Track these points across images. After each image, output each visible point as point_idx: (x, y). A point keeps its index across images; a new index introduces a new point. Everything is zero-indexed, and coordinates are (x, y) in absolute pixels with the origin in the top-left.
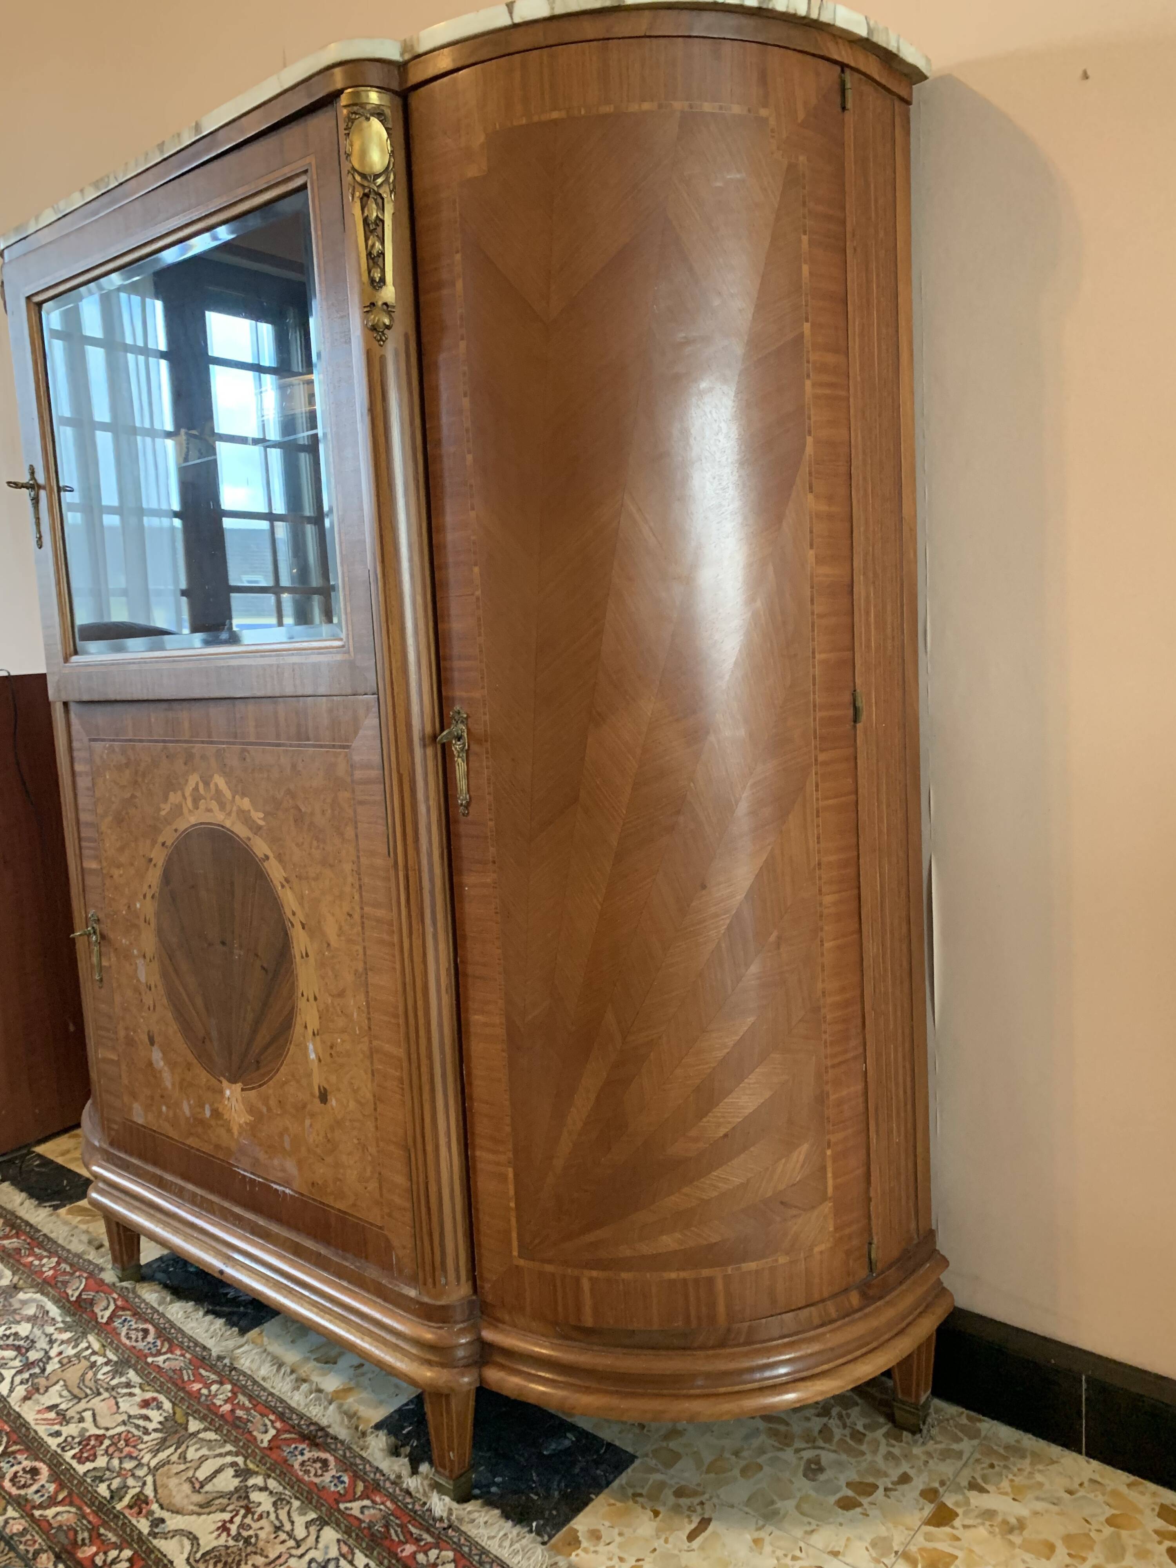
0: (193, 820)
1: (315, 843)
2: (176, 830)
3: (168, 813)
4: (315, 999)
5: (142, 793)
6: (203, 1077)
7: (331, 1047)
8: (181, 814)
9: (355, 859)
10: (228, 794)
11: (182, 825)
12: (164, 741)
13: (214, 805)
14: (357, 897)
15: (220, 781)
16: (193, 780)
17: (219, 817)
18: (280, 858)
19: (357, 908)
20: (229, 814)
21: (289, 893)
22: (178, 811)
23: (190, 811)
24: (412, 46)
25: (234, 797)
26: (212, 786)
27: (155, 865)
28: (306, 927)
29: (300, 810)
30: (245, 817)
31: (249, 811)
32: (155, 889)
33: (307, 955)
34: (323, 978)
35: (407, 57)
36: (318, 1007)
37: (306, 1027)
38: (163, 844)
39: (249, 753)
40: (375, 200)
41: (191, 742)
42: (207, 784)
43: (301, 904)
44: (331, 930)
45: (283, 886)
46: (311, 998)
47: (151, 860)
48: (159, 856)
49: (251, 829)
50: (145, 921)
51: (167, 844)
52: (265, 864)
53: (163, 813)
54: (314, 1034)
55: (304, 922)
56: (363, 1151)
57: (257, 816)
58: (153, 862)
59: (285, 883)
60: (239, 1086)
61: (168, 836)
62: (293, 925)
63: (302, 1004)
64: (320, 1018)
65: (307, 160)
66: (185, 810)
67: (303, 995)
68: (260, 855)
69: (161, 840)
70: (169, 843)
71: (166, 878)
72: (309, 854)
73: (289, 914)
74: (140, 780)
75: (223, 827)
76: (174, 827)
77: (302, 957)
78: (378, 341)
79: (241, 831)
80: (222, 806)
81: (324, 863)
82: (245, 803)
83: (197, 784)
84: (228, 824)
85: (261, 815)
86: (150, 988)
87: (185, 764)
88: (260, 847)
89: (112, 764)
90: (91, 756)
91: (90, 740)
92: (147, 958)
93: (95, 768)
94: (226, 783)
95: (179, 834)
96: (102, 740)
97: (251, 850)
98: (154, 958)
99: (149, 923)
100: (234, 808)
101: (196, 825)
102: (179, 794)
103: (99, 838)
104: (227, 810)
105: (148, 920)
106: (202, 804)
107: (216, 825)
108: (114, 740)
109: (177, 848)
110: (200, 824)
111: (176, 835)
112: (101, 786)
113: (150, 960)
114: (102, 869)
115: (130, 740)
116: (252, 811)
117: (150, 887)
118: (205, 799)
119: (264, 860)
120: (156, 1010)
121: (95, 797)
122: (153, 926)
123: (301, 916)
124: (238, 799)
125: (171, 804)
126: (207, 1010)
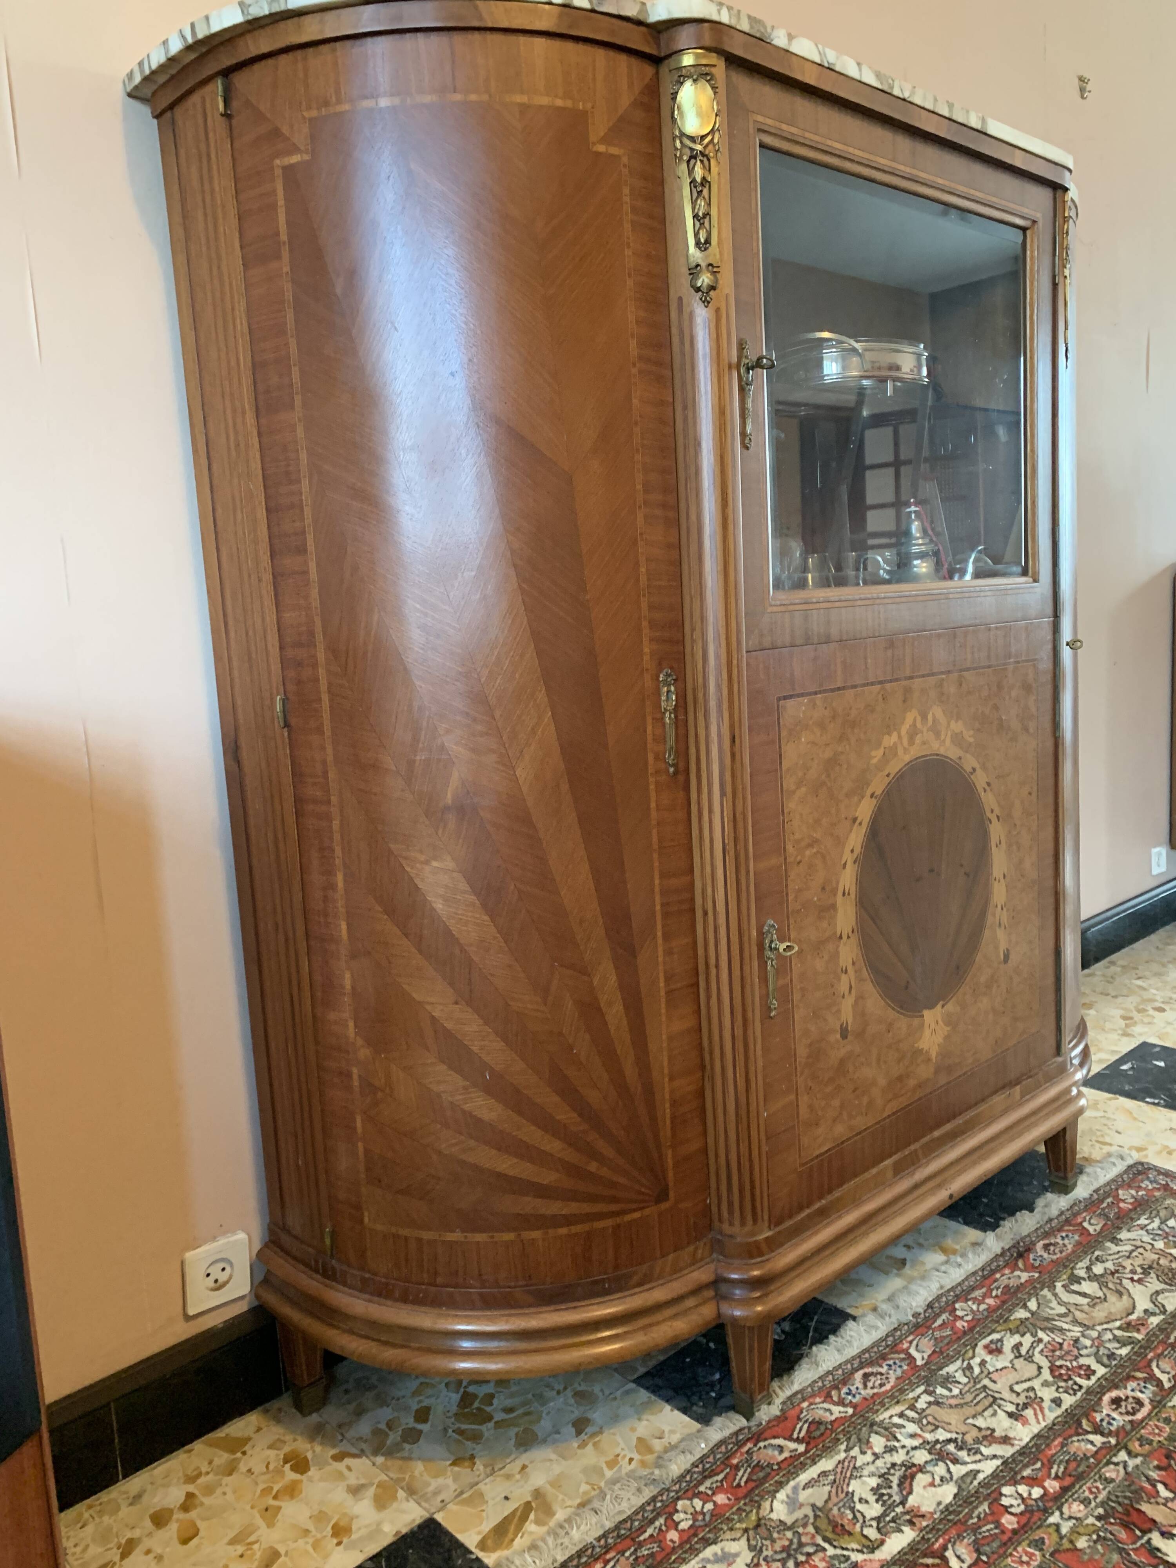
0: (907, 758)
2: (888, 775)
3: (880, 760)
4: (1005, 877)
5: (850, 746)
6: (904, 1025)
8: (895, 755)
10: (944, 722)
11: (894, 767)
12: (881, 682)
13: (933, 737)
14: (1035, 777)
15: (938, 712)
16: (909, 718)
17: (935, 746)
18: (984, 768)
19: (1035, 785)
20: (944, 741)
21: (989, 794)
22: (892, 753)
23: (905, 749)
25: (949, 724)
26: (930, 717)
27: (860, 824)
28: (1000, 819)
29: (1001, 720)
30: (958, 740)
31: (962, 732)
32: (858, 850)
33: (1000, 843)
36: (1006, 883)
37: (997, 906)
38: (872, 796)
39: (963, 679)
41: (913, 678)
42: (924, 717)
43: (998, 802)
44: (1018, 812)
45: (985, 791)
46: (1001, 879)
47: (855, 820)
48: (865, 811)
49: (961, 749)
50: (844, 894)
51: (876, 794)
52: (972, 777)
53: (875, 761)
54: (1003, 908)
55: (999, 814)
57: (969, 736)
58: (858, 822)
59: (987, 787)
60: (939, 1005)
61: (878, 785)
62: (991, 822)
63: (995, 887)
64: (1007, 891)
66: (900, 751)
67: (995, 879)
68: (968, 769)
69: (869, 793)
70: (879, 792)
71: (874, 832)
72: (1006, 755)
73: (989, 814)
74: (848, 731)
75: (937, 755)
76: (886, 772)
77: (997, 846)
79: (954, 753)
80: (937, 734)
82: (959, 726)
83: (915, 719)
84: (942, 751)
85: (972, 732)
86: (846, 972)
87: (904, 701)
88: (970, 762)
89: (811, 723)
90: (779, 719)
91: (779, 699)
92: (845, 937)
93: (784, 733)
94: (943, 711)
95: (891, 776)
96: (799, 695)
97: (962, 768)
98: (853, 931)
99: (849, 894)
100: (949, 734)
101: (911, 761)
102: (894, 737)
103: (784, 821)
104: (943, 737)
105: (847, 891)
106: (918, 739)
107: (931, 755)
108: (816, 693)
109: (888, 793)
110: (916, 759)
111: (887, 780)
112: (792, 753)
113: (848, 937)
114: (785, 859)
115: (839, 689)
116: (965, 732)
117: (852, 851)
118: (922, 732)
119: (972, 773)
120: (853, 991)
121: (781, 770)
122: (853, 896)
123: (997, 811)
124: (953, 724)
125: (885, 748)
126: (912, 951)
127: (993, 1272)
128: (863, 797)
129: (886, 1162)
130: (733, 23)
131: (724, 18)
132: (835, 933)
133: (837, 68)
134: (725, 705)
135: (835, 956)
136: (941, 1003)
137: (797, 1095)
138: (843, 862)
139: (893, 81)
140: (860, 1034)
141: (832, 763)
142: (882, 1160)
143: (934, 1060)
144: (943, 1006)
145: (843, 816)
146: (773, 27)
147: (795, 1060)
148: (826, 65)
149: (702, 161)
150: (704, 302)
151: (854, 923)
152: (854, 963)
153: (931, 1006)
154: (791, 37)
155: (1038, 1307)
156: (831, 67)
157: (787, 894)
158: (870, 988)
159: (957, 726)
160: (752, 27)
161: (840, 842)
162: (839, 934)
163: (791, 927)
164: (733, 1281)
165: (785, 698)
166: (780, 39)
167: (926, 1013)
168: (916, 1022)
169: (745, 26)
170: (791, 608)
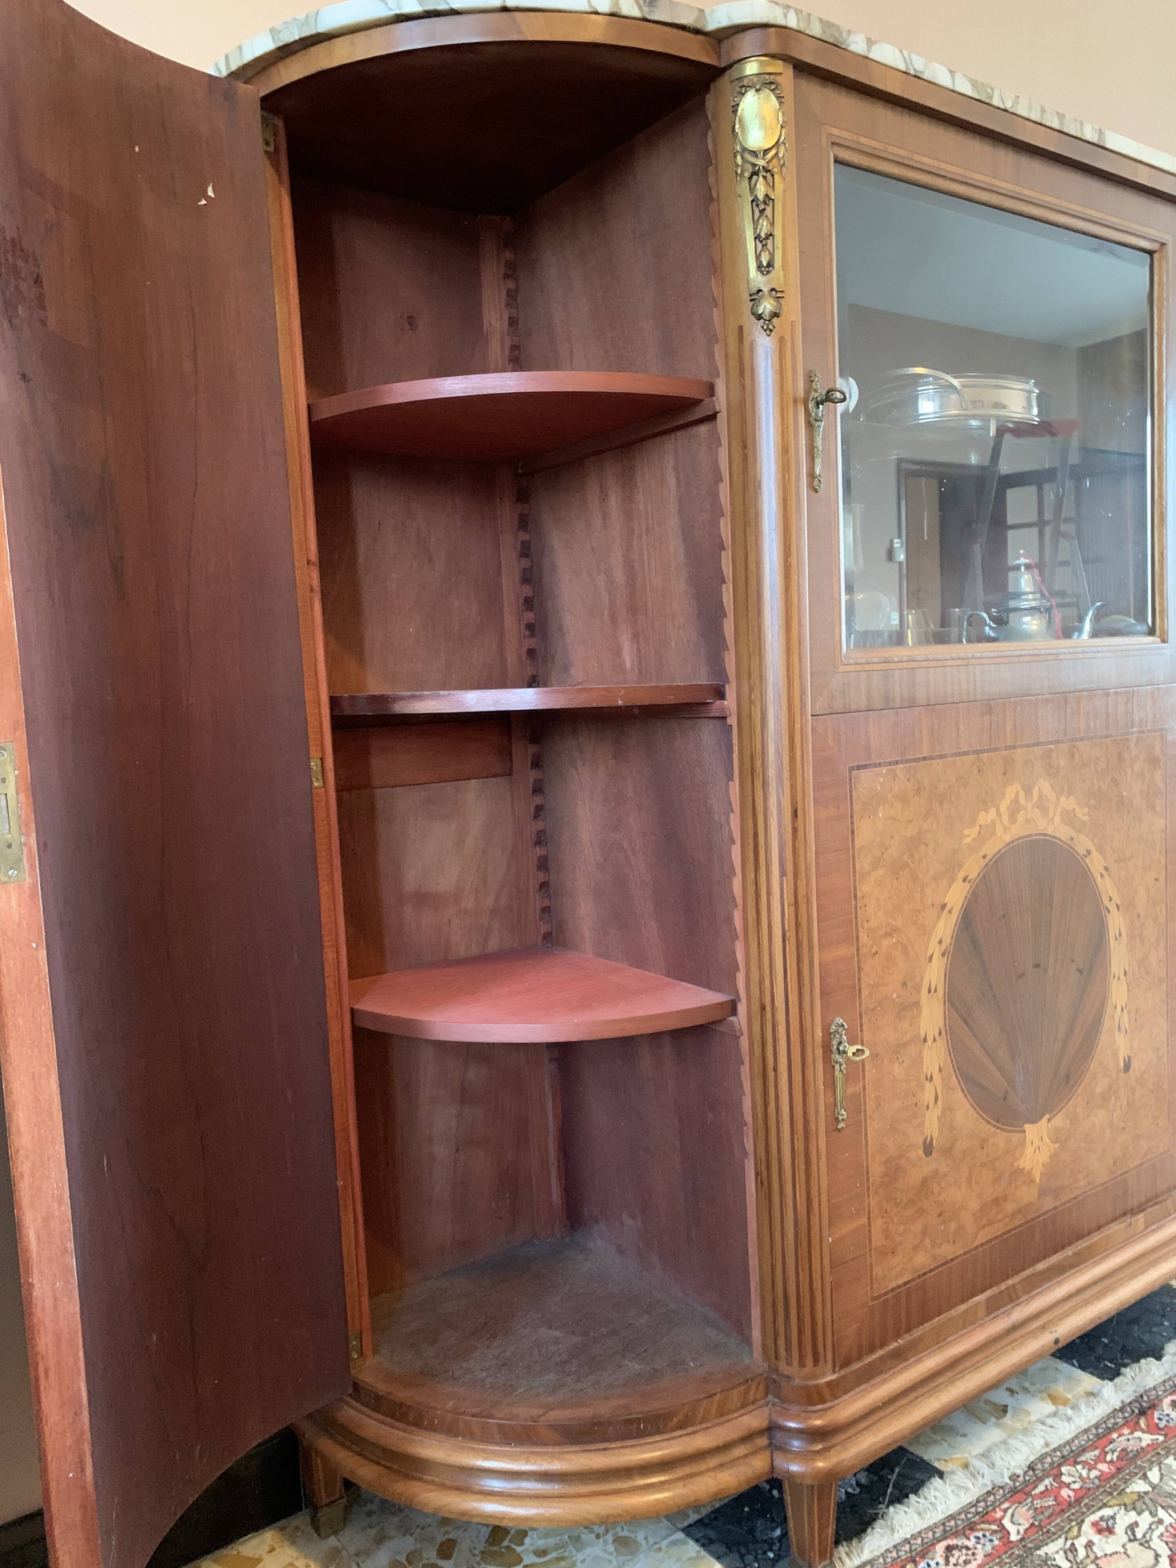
0: (1008, 838)
2: (984, 857)
3: (974, 839)
4: (1125, 973)
5: (938, 823)
6: (1002, 1142)
8: (993, 834)
11: (992, 848)
12: (976, 752)
13: (1038, 814)
14: (1164, 861)
15: (1044, 785)
16: (1010, 793)
18: (1101, 850)
19: (1165, 871)
20: (1052, 819)
21: (1107, 880)
22: (988, 832)
23: (1005, 828)
25: (1058, 799)
26: (1035, 792)
27: (950, 912)
28: (1121, 908)
30: (1069, 818)
31: (1074, 809)
32: (947, 940)
33: (1121, 935)
36: (1127, 981)
37: (1116, 1007)
38: (964, 880)
39: (1076, 749)
41: (1014, 747)
42: (1028, 791)
43: (1118, 888)
45: (1102, 876)
46: (1123, 976)
47: (944, 907)
48: (956, 897)
49: (1073, 828)
50: (929, 991)
51: (969, 878)
52: (1087, 860)
53: (968, 840)
54: (1124, 1010)
55: (1119, 903)
57: (1083, 814)
58: (948, 908)
59: (1104, 872)
60: (1045, 1120)
61: (973, 868)
62: (1109, 911)
63: (1113, 986)
64: (1128, 990)
66: (999, 830)
67: (1115, 977)
68: (1082, 852)
69: (961, 876)
70: (973, 876)
73: (1106, 902)
74: (936, 806)
75: (1044, 835)
76: (982, 854)
77: (1117, 939)
79: (1063, 833)
80: (1044, 811)
82: (1072, 803)
83: (1017, 793)
84: (1050, 831)
85: (1086, 810)
86: (931, 1079)
87: (1004, 774)
88: (1083, 844)
89: (890, 796)
90: (851, 791)
91: (851, 769)
92: (930, 1039)
93: (856, 808)
94: (1052, 786)
95: (988, 859)
96: (875, 765)
97: (1074, 849)
98: (940, 1034)
99: (936, 991)
100: (1059, 810)
101: (1012, 842)
102: (992, 814)
103: (856, 907)
104: (1051, 815)
105: (933, 988)
106: (1021, 817)
107: (1037, 835)
108: (897, 763)
109: (984, 878)
110: (1019, 839)
111: (983, 862)
112: (865, 832)
113: (934, 1040)
114: (858, 950)
115: (925, 759)
116: (1077, 809)
117: (940, 942)
118: (1026, 809)
119: (1086, 856)
120: (940, 1102)
121: (853, 848)
122: (941, 992)
123: (1117, 899)
124: (1063, 799)
125: (980, 826)
126: (1012, 1056)
127: (1110, 1430)
128: (953, 881)
129: (977, 1299)
130: (802, 27)
131: (792, 21)
132: (919, 1035)
133: (925, 77)
134: (786, 775)
135: (918, 1061)
136: (1047, 1116)
137: (869, 1218)
138: (929, 954)
139: (992, 89)
140: (947, 1151)
141: (915, 842)
142: (973, 1296)
143: (1038, 1181)
144: (1049, 1120)
145: (930, 902)
146: (849, 32)
147: (868, 1179)
148: (912, 72)
149: (764, 177)
150: (765, 330)
151: (942, 1024)
152: (940, 1070)
153: (1034, 1122)
154: (870, 43)
155: (1161, 1479)
156: (918, 74)
157: (860, 990)
158: (959, 1096)
159: (1068, 803)
160: (824, 32)
161: (925, 931)
162: (922, 1037)
163: (865, 1027)
164: (789, 1430)
165: (859, 768)
166: (857, 45)
167: (1027, 1127)
168: (1016, 1138)
169: (816, 30)
170: (867, 667)
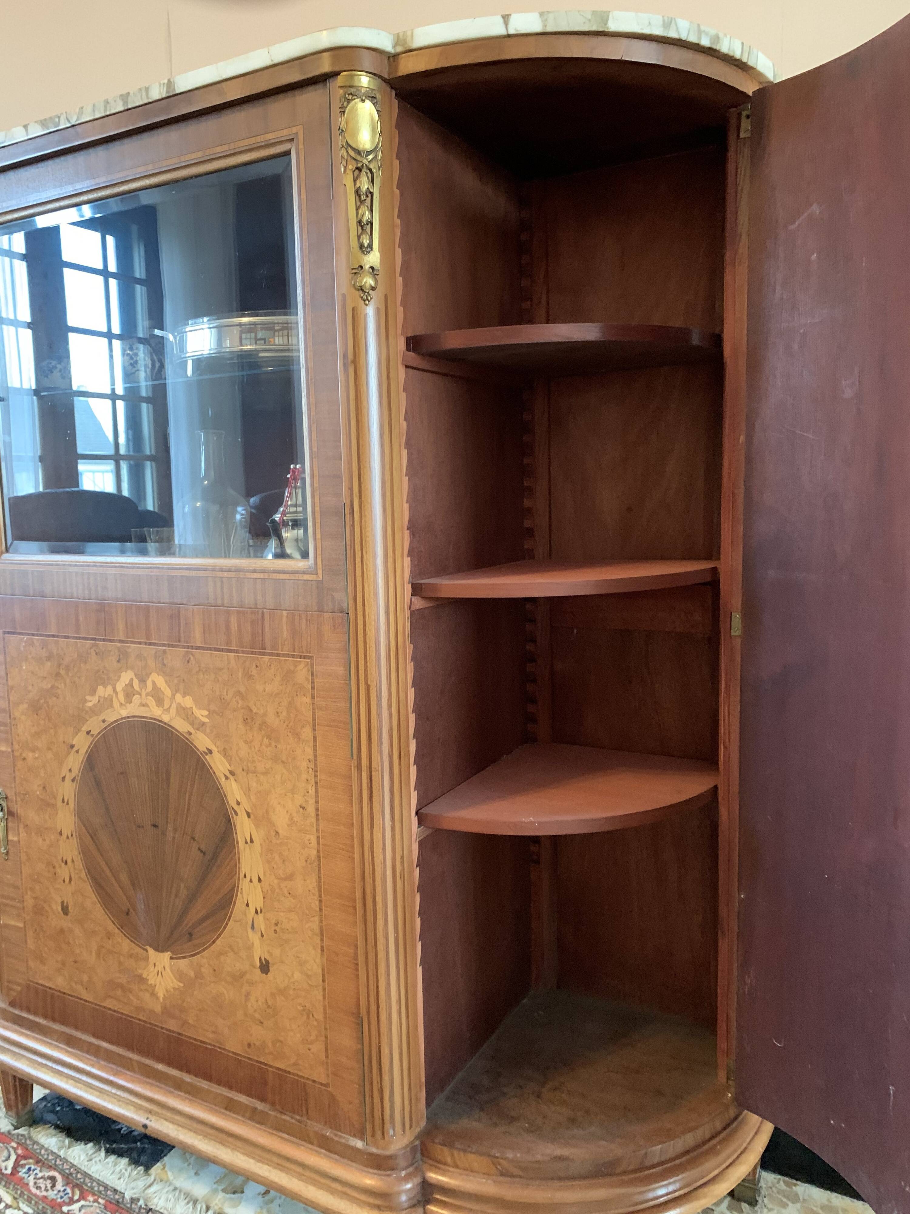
0: (124, 713)
1: (266, 741)
2: (104, 721)
3: (94, 705)
4: (260, 880)
5: (65, 684)
6: (126, 945)
7: (276, 924)
8: (111, 706)
9: (312, 758)
10: (168, 692)
11: (111, 717)
12: (95, 639)
13: (151, 701)
14: (312, 791)
15: (160, 681)
16: (126, 677)
17: (156, 712)
18: (225, 753)
19: (312, 801)
20: (168, 710)
21: (234, 784)
22: (107, 703)
23: (121, 704)
24: (405, 41)
25: (174, 695)
26: (149, 683)
27: (77, 752)
28: (252, 816)
29: (251, 710)
30: (186, 714)
31: (192, 708)
32: (75, 772)
33: (252, 841)
34: (269, 862)
35: (399, 49)
36: (262, 888)
37: (247, 905)
38: (88, 733)
39: (193, 655)
40: (367, 173)
41: (127, 642)
42: (143, 681)
43: (248, 796)
44: (281, 820)
45: (227, 778)
46: (255, 880)
47: (72, 746)
48: (83, 743)
49: (192, 724)
50: (63, 801)
51: (92, 733)
52: (208, 757)
53: (90, 704)
54: (257, 912)
55: (250, 811)
56: (308, 1017)
57: (201, 714)
58: (75, 749)
59: (229, 776)
60: (168, 954)
61: (95, 725)
62: (236, 814)
63: (244, 884)
64: (264, 898)
65: (294, 130)
66: (116, 704)
67: (245, 876)
68: (202, 748)
69: (85, 728)
70: (95, 732)
71: (90, 762)
72: (259, 751)
73: (232, 803)
74: (63, 672)
75: (160, 721)
76: (101, 718)
77: (246, 843)
78: (364, 301)
79: (181, 726)
80: (160, 702)
81: (275, 759)
82: (188, 702)
83: (132, 680)
84: (166, 718)
85: (206, 713)
86: (66, 863)
87: (118, 661)
88: (205, 742)
89: (29, 656)
92: (64, 836)
93: (7, 659)
94: (166, 682)
95: (106, 724)
96: (19, 634)
97: (192, 743)
98: (72, 835)
99: (68, 803)
100: (174, 705)
101: (128, 717)
102: (109, 688)
103: (10, 723)
104: (166, 706)
105: (66, 800)
106: (136, 699)
107: (151, 718)
108: (33, 635)
109: (105, 737)
110: (133, 717)
111: (104, 726)
113: (68, 838)
115: (54, 636)
116: (194, 709)
117: (70, 770)
118: (140, 694)
119: (207, 754)
120: (72, 883)
122: (72, 806)
123: (245, 805)
124: (179, 697)
125: (99, 697)
126: (133, 885)
128: (79, 730)
136: (170, 954)
137: (24, 927)
141: (50, 693)
144: (171, 958)
145: (61, 739)
151: (73, 829)
153: (156, 949)
158: (88, 888)
159: (185, 701)
165: (8, 633)
167: (151, 950)
168: (139, 951)
